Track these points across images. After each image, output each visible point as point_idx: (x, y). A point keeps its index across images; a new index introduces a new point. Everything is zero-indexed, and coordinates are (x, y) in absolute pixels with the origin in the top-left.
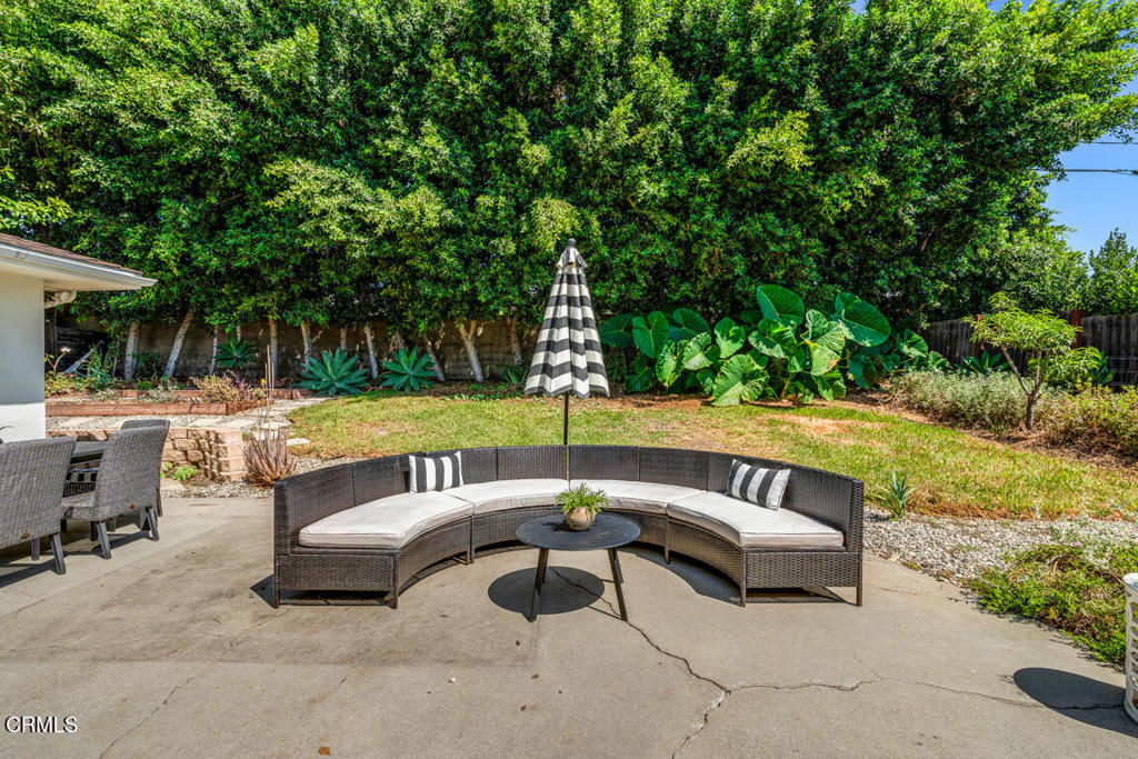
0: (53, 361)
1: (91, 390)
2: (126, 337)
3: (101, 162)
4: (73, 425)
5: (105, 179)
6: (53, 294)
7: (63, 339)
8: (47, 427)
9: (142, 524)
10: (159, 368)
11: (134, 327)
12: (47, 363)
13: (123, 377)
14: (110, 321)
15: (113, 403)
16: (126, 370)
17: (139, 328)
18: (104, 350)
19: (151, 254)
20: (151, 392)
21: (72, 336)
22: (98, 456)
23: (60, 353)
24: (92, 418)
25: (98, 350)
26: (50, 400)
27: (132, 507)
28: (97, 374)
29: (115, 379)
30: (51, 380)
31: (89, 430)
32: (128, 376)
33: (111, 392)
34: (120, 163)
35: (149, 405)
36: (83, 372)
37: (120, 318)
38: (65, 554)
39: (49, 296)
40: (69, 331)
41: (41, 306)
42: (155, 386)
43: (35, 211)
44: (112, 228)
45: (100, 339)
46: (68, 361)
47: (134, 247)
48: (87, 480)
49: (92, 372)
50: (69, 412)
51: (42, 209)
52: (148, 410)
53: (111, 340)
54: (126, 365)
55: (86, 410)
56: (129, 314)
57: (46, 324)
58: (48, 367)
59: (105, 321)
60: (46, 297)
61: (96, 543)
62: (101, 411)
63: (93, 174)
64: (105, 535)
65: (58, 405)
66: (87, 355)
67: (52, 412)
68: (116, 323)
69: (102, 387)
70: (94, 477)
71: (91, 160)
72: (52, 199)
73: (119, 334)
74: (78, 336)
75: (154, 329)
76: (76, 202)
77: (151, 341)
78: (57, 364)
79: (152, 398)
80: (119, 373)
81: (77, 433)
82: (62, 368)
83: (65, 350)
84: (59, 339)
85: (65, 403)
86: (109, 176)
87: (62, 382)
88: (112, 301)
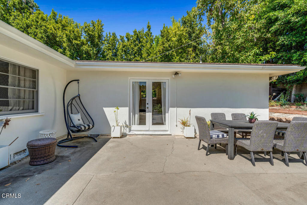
0: (271, 97)
1: (281, 105)
2: (292, 89)
3: (285, 37)
4: (276, 115)
5: (287, 41)
6: (271, 77)
7: (274, 91)
8: (269, 115)
9: (300, 157)
10: (303, 99)
11: (295, 86)
12: (269, 98)
13: (291, 101)
14: (287, 85)
15: (288, 109)
16: (292, 99)
17: (297, 86)
18: (285, 94)
19: (302, 60)
20: (301, 107)
21: (276, 90)
22: (286, 128)
23: (273, 95)
24: (281, 114)
25: (283, 94)
26: (270, 108)
27: (298, 150)
28: (283, 101)
29: (288, 102)
30: (270, 102)
31: (281, 117)
32: (292, 101)
33: (287, 106)
34: (291, 35)
35: (301, 111)
36: (279, 100)
37: (290, 84)
38: (274, 158)
39: (270, 78)
40: (275, 89)
41: (268, 82)
42: (302, 105)
43: (267, 57)
44: (288, 56)
45: (284, 91)
46: (275, 97)
47: (295, 60)
48: (281, 135)
49: (281, 100)
50: (275, 111)
51: (269, 56)
52: (300, 113)
53: (287, 91)
54: (292, 98)
55: (280, 111)
56: (294, 82)
57: (269, 87)
58: (270, 99)
59: (285, 85)
60: (270, 79)
61: (284, 158)
62: (284, 112)
63: (283, 41)
64: (286, 156)
65: (272, 109)
66: (280, 95)
67: (271, 111)
68: (289, 85)
69: (285, 105)
70: (283, 134)
71: (282, 38)
72: (271, 53)
73: (290, 88)
74: (278, 90)
75: (302, 86)
76: (278, 51)
77: (300, 90)
78: (272, 98)
79: (302, 109)
80: (289, 101)
81: (277, 118)
82: (273, 99)
83: (274, 94)
84: (272, 91)
85: (274, 109)
86: (288, 40)
87: (273, 103)
88: (289, 78)
